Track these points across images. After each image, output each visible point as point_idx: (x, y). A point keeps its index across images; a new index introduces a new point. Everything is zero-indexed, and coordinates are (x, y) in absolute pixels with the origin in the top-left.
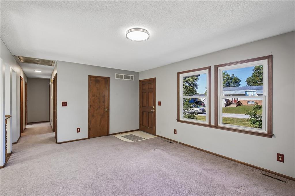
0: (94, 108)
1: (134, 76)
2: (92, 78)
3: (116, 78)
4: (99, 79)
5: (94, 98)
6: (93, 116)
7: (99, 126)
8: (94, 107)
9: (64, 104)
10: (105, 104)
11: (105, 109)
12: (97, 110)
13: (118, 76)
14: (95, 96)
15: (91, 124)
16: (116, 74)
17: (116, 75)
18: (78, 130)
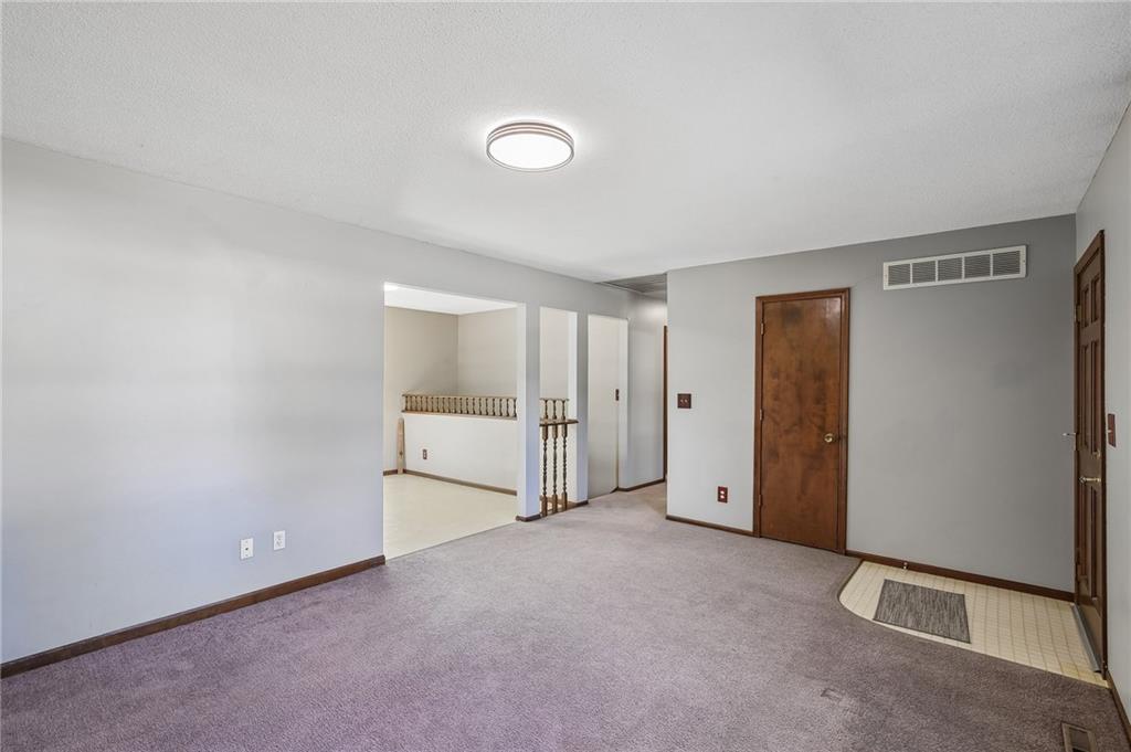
0: (776, 423)
1: (1022, 250)
2: (770, 307)
3: (886, 286)
4: (798, 304)
5: (776, 380)
6: (775, 454)
7: (799, 499)
8: (778, 419)
9: (685, 401)
10: (825, 410)
11: (823, 430)
12: (787, 432)
13: (898, 275)
14: (783, 375)
15: (766, 484)
16: (886, 266)
17: (886, 272)
18: (723, 495)
